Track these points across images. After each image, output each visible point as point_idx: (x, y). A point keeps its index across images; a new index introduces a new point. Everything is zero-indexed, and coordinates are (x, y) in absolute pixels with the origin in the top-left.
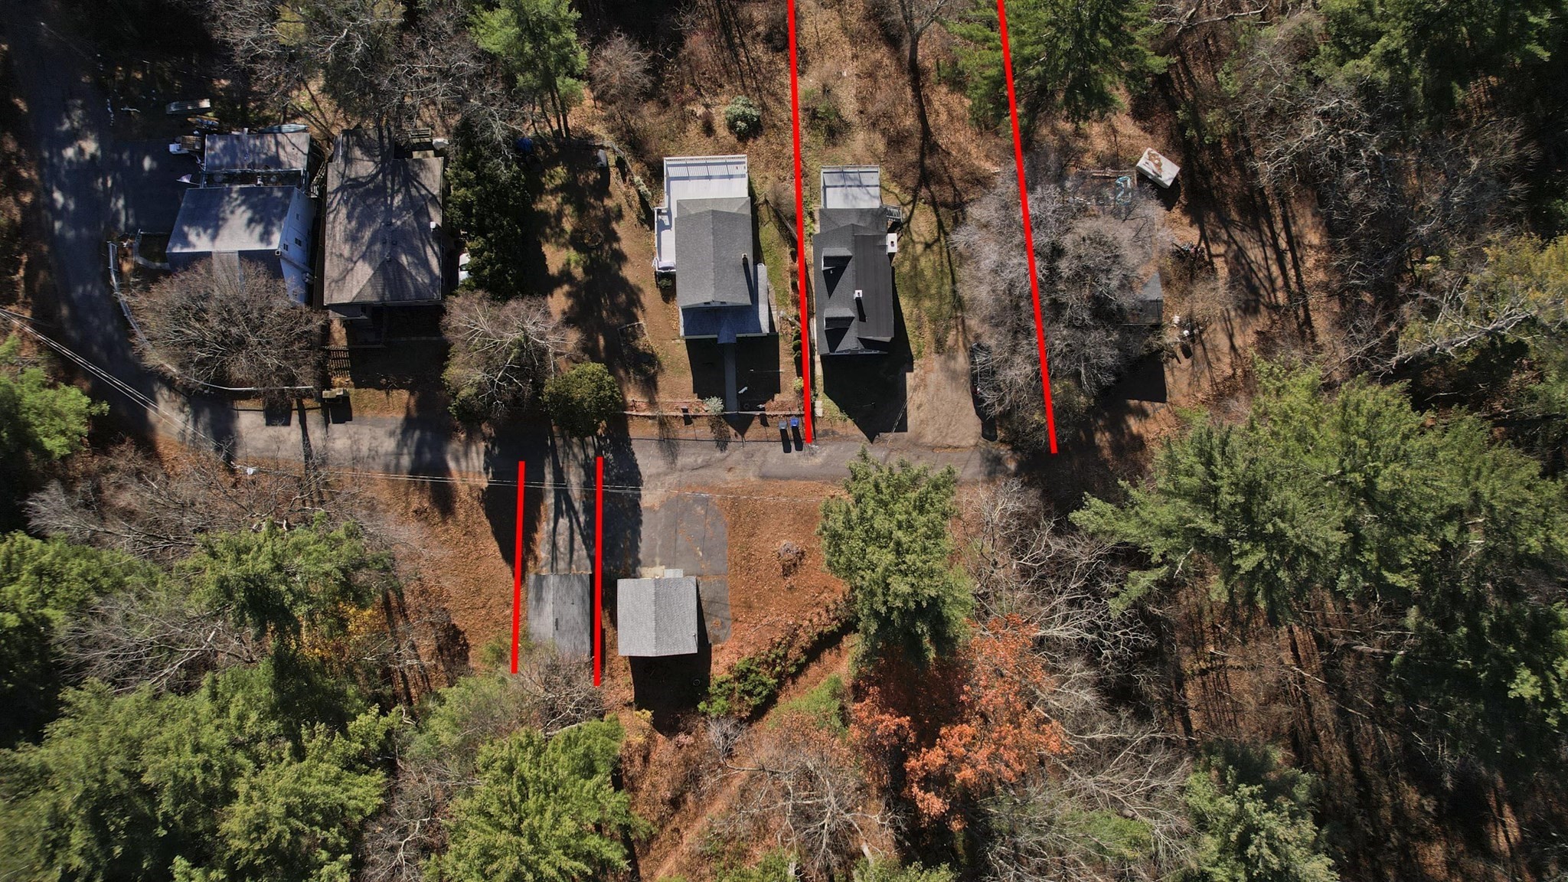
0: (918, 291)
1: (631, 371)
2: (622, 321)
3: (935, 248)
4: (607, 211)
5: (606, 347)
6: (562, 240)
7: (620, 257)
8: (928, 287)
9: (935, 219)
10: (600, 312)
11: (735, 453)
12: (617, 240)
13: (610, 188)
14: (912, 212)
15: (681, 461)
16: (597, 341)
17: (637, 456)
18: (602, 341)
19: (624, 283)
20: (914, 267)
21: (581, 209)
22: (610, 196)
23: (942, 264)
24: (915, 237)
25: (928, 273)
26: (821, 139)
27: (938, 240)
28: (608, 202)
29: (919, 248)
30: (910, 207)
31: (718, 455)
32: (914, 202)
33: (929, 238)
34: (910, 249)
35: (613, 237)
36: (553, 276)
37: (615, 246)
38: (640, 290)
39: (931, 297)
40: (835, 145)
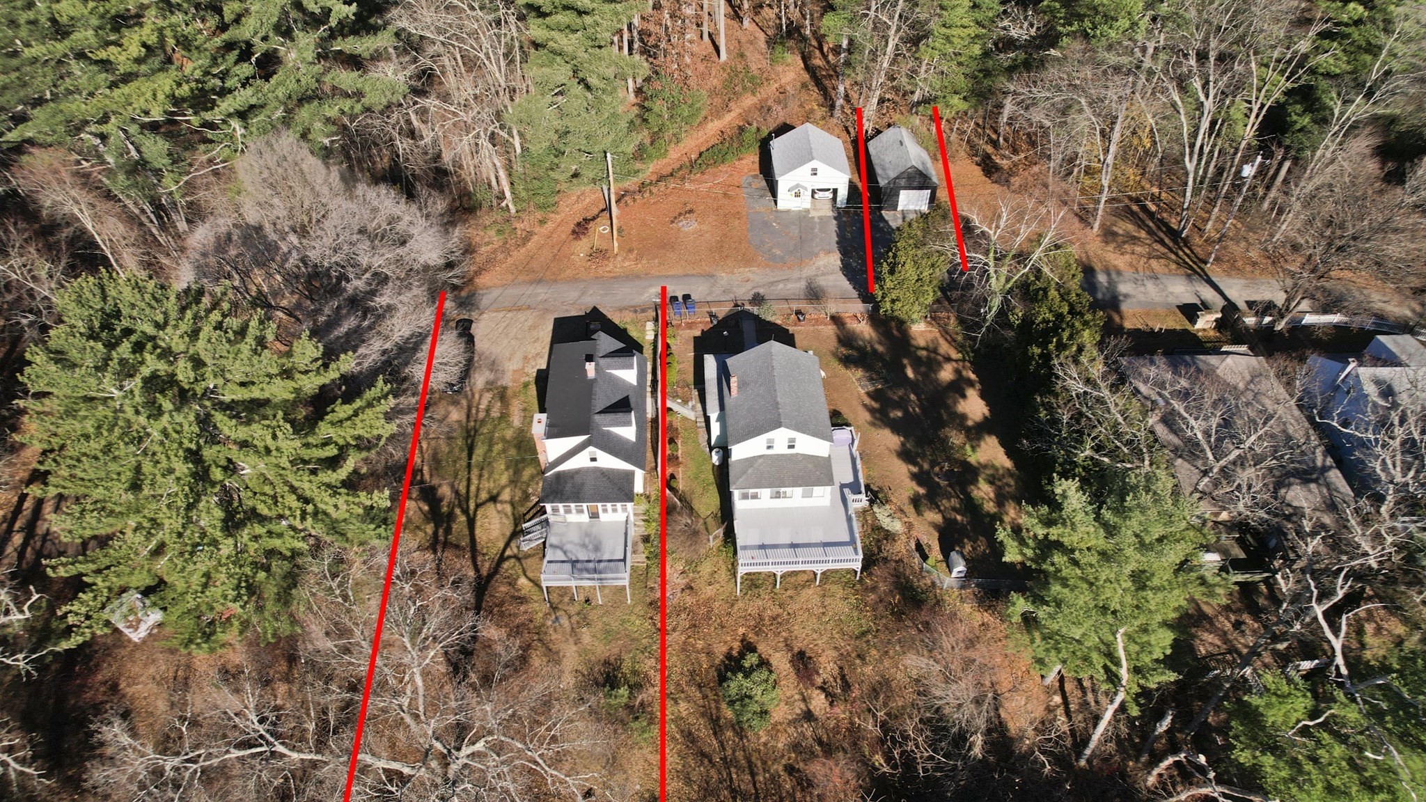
0: (519, 447)
1: (869, 348)
2: (890, 394)
3: (484, 496)
4: (935, 506)
5: (904, 367)
6: (989, 472)
7: (905, 455)
8: (504, 451)
9: (478, 532)
10: (919, 399)
11: (743, 293)
12: (914, 477)
13: (936, 535)
14: (507, 545)
15: (803, 284)
16: (915, 371)
17: (850, 287)
18: (910, 373)
19: (896, 427)
20: (517, 472)
21: (971, 506)
22: (936, 526)
23: (480, 476)
24: (508, 508)
25: (500, 465)
26: (626, 667)
27: (478, 506)
28: (936, 517)
29: (506, 495)
30: (508, 553)
31: (761, 291)
32: (502, 558)
33: (490, 509)
34: (519, 494)
35: (918, 478)
36: (990, 433)
37: (915, 469)
38: (873, 424)
39: (503, 439)
40: (607, 663)
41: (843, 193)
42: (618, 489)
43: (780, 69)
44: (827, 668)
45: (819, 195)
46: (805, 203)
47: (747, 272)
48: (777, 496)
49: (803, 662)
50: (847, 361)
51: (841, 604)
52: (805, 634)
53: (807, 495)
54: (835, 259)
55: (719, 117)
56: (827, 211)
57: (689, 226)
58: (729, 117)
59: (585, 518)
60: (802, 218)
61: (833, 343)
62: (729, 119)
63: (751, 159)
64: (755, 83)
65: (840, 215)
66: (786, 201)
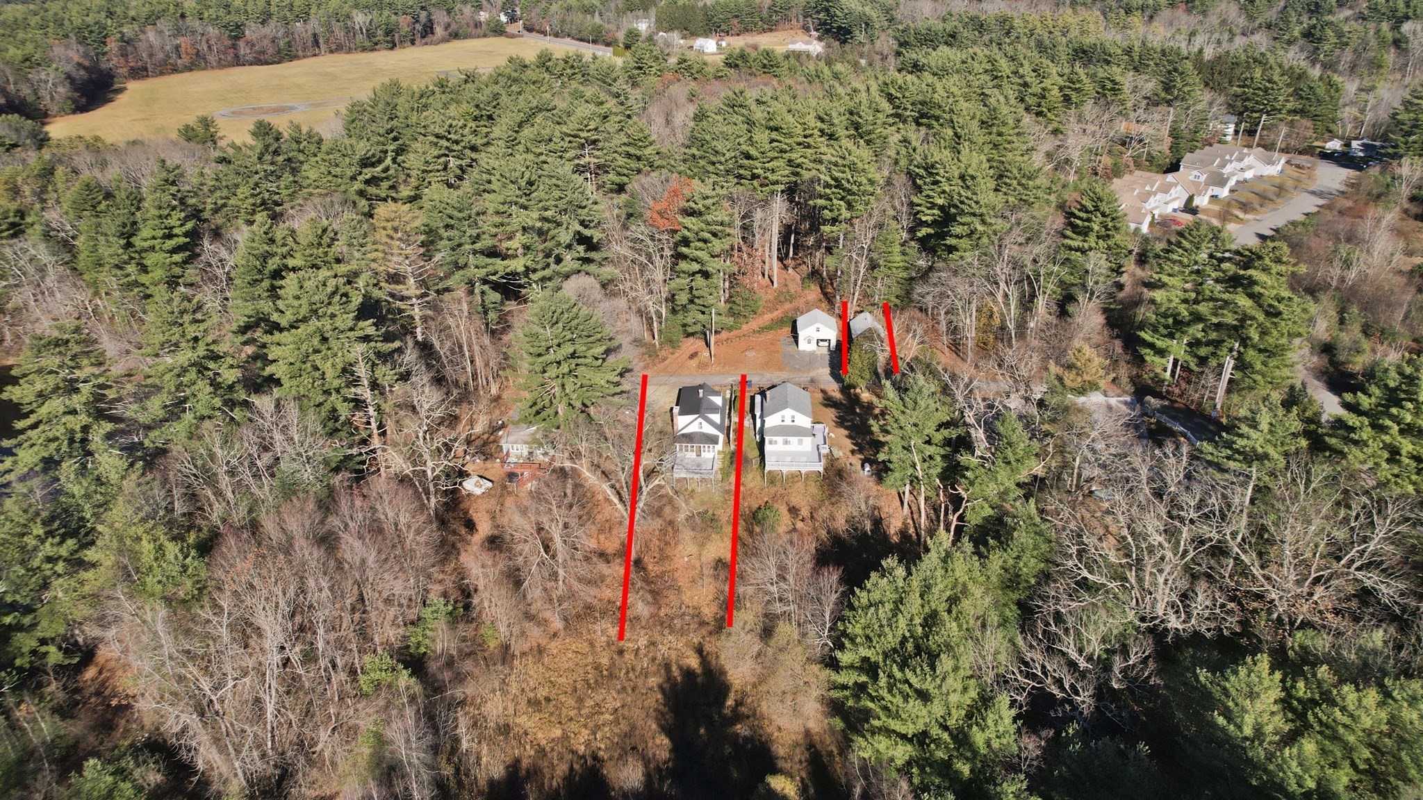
1: (838, 401)
2: (846, 417)
5: (855, 408)
12: (853, 443)
13: (860, 462)
15: (808, 378)
16: (860, 409)
17: (833, 380)
18: (858, 410)
22: (860, 459)
35: (855, 444)
38: (836, 426)
41: (833, 343)
42: (713, 439)
43: (807, 292)
44: (805, 512)
45: (821, 344)
46: (812, 347)
47: (780, 373)
48: (786, 442)
49: (793, 511)
50: (826, 406)
51: (814, 489)
52: (796, 500)
53: (800, 442)
54: (827, 370)
55: (771, 312)
56: (825, 351)
57: (751, 354)
58: (776, 313)
59: (694, 455)
60: (812, 355)
61: (821, 400)
62: (777, 314)
63: (787, 330)
64: (792, 299)
65: (831, 353)
66: (803, 346)
